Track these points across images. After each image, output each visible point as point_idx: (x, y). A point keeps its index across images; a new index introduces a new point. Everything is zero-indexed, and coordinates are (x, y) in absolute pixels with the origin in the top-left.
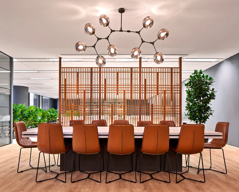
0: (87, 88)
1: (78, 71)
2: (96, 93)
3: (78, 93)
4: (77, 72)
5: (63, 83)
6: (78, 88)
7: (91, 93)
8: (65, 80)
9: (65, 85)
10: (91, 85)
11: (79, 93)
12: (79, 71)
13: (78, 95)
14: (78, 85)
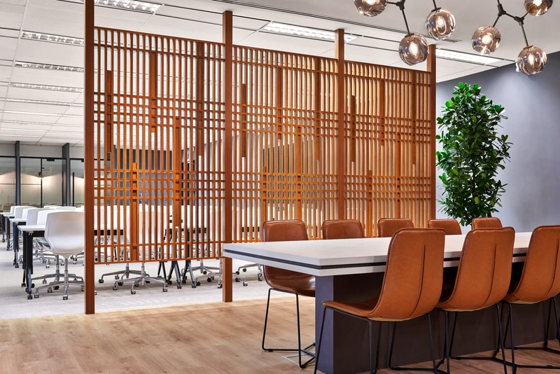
0: (186, 109)
1: (153, 49)
2: (214, 129)
3: (153, 127)
4: (150, 51)
5: (100, 84)
6: (153, 108)
7: (200, 128)
8: (109, 75)
9: (109, 95)
10: (200, 101)
11: (159, 128)
12: (159, 50)
13: (153, 134)
14: (153, 99)
